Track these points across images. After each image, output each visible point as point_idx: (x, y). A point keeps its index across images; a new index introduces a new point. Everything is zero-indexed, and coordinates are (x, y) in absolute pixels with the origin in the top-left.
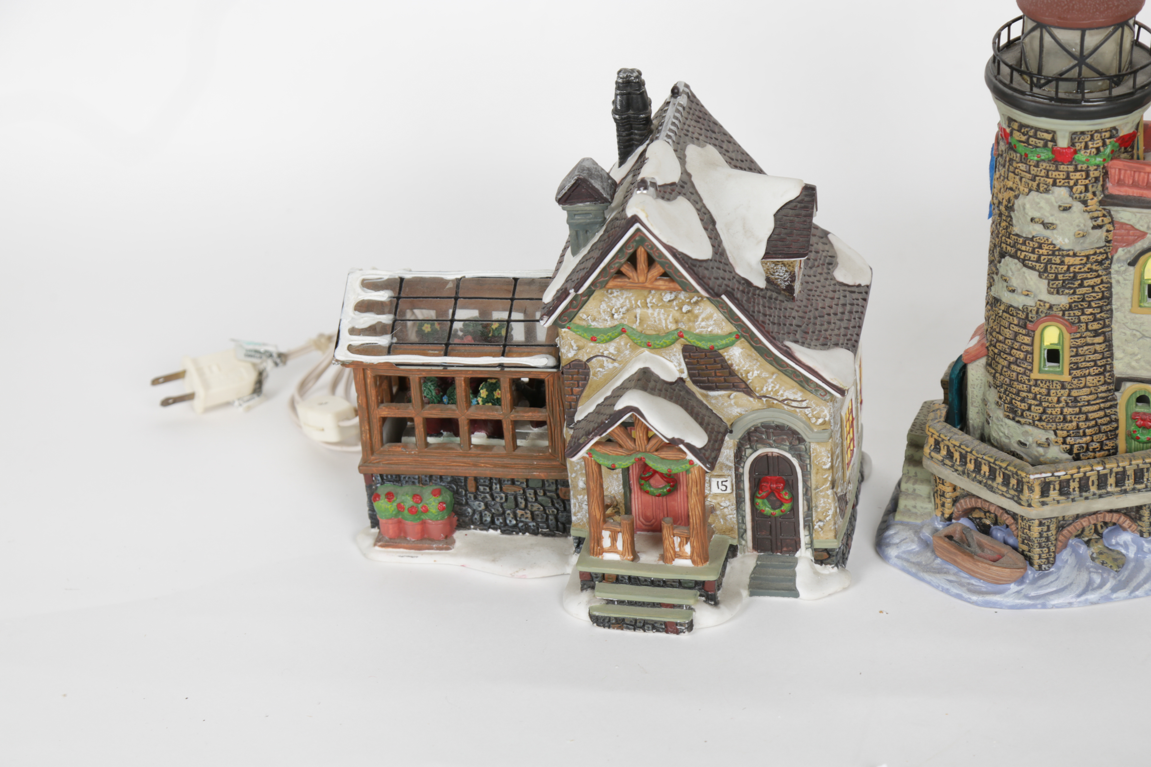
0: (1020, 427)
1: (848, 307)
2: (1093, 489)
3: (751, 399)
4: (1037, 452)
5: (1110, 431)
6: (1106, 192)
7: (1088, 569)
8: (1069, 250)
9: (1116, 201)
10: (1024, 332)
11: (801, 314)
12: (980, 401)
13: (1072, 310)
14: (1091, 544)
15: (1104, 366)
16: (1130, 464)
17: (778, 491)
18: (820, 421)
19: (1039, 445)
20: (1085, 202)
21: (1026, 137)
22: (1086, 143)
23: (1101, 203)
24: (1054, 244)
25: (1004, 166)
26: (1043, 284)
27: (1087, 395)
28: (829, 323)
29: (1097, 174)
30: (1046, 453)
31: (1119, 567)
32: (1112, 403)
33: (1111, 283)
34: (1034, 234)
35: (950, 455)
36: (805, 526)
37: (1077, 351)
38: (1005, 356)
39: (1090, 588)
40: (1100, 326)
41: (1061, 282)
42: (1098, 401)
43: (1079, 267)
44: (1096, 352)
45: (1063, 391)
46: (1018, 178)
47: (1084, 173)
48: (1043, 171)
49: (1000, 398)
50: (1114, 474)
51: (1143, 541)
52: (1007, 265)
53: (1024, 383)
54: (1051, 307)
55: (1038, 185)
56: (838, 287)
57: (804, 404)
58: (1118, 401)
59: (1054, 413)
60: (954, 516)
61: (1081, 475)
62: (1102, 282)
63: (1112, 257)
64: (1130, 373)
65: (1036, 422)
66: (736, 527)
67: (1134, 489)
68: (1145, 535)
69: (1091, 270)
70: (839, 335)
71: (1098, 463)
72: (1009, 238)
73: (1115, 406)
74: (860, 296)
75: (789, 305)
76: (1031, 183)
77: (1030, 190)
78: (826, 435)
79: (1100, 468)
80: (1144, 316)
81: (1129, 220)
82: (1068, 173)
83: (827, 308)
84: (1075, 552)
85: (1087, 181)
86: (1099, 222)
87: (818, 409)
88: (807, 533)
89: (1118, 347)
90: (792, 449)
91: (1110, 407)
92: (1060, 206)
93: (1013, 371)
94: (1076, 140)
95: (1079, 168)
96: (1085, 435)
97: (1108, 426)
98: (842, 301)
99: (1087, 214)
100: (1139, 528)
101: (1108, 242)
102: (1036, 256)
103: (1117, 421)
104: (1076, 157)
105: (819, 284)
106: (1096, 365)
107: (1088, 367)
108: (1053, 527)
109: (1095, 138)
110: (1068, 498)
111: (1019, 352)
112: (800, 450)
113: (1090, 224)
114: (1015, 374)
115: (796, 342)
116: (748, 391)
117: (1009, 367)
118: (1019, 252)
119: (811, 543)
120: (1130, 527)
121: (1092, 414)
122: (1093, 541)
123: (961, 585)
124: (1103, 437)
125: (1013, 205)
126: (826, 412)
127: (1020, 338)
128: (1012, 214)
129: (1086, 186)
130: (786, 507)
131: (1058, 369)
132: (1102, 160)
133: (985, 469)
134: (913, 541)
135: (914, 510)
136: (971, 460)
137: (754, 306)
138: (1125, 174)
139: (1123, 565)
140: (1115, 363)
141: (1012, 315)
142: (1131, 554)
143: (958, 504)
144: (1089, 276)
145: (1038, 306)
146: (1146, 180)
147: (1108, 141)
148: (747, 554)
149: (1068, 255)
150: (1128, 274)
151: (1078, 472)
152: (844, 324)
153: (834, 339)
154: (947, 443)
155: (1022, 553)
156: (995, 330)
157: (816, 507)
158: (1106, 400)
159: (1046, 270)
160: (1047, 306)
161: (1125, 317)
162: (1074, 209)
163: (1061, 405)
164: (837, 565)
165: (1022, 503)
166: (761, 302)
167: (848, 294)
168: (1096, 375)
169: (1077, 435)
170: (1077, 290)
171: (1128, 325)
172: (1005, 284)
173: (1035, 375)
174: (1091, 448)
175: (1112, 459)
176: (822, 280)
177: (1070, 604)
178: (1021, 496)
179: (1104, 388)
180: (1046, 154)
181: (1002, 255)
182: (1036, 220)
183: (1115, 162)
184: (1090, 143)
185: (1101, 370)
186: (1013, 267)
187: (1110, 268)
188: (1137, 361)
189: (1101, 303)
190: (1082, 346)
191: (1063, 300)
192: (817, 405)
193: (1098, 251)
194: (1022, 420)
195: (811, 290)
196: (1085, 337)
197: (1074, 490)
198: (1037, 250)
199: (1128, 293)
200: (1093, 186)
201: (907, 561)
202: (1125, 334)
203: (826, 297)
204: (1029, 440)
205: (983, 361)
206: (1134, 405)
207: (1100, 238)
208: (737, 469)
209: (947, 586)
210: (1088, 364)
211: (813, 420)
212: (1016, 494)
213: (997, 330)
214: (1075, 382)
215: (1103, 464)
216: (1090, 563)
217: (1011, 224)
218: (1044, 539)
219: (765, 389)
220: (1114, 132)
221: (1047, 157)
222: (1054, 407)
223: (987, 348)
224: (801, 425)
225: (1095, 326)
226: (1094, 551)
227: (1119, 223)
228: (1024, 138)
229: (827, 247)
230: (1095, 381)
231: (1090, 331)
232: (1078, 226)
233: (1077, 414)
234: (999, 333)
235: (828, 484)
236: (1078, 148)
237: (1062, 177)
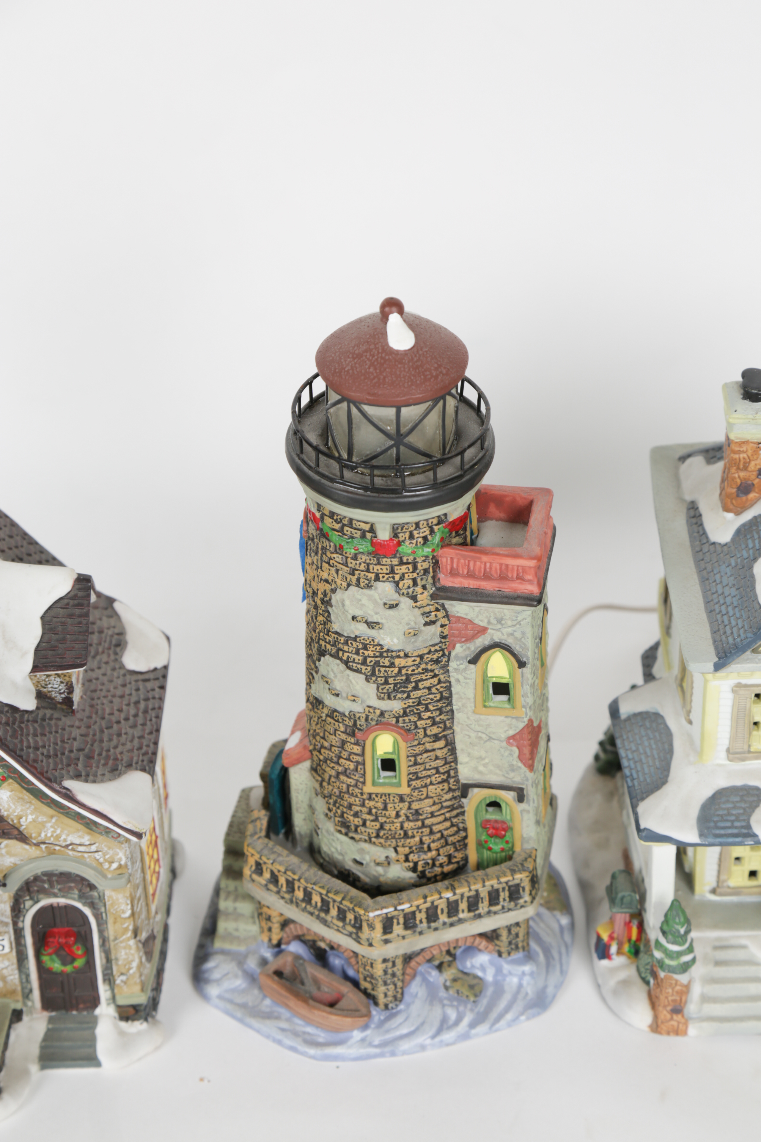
0: (355, 843)
1: (142, 705)
2: (443, 918)
3: (27, 847)
4: (376, 871)
5: (459, 841)
6: (438, 585)
7: (441, 1001)
8: (399, 651)
9: (449, 594)
10: (353, 740)
11: (83, 730)
12: (307, 807)
13: (407, 716)
14: (443, 969)
15: (448, 772)
16: (484, 886)
17: (69, 947)
18: (115, 866)
19: (378, 864)
20: (414, 598)
21: (340, 525)
22: (411, 533)
23: (433, 597)
24: (381, 645)
25: (316, 553)
26: (371, 689)
27: (430, 806)
28: (119, 735)
29: (426, 565)
30: (386, 872)
31: (476, 996)
32: (458, 811)
33: (450, 682)
34: (357, 633)
35: (274, 879)
36: (104, 980)
37: (416, 760)
38: (332, 765)
39: (445, 1026)
40: (440, 730)
41: (392, 686)
42: (442, 811)
43: (412, 668)
44: (437, 758)
45: (401, 805)
46: (333, 570)
47: (410, 566)
48: (363, 565)
49: (330, 810)
50: (465, 899)
51: (501, 961)
52: (328, 665)
53: (356, 796)
54: (382, 714)
55: (358, 580)
56: (128, 677)
57: (93, 848)
58: (466, 809)
59: (393, 828)
60: (283, 941)
61: (428, 905)
62: (440, 682)
63: (450, 654)
64: (477, 778)
65: (373, 840)
66: (19, 988)
67: (489, 912)
68: (504, 955)
69: (426, 670)
70: (132, 750)
71: (447, 888)
72: (328, 635)
73: (463, 813)
74: (157, 684)
75: (67, 721)
76: (349, 577)
77: (349, 585)
78: (123, 881)
79: (449, 895)
80: (490, 717)
81: (467, 614)
82: (392, 567)
83: (116, 713)
84: (425, 980)
85: (415, 575)
86: (432, 617)
87: (111, 852)
88: (107, 987)
89: (462, 750)
90: (82, 897)
91: (457, 815)
92: (385, 604)
93: (343, 783)
94: (399, 531)
95: (405, 560)
96: (429, 849)
97: (456, 837)
98: (134, 699)
99: (417, 609)
100: (497, 948)
101: (444, 637)
102: (361, 658)
103: (465, 829)
104: (400, 549)
105: (105, 679)
106: (438, 772)
107: (429, 776)
108: (399, 962)
109: (421, 526)
110: (415, 932)
111: (348, 763)
112: (92, 897)
113: (422, 620)
114: (345, 786)
115: (77, 776)
116: (23, 838)
117: (337, 777)
118: (341, 653)
119: (114, 998)
120: (486, 948)
121: (437, 826)
122: (445, 965)
123: (296, 1034)
124: (450, 849)
125: (330, 600)
126: (121, 855)
127: (348, 747)
128: (330, 609)
129: (414, 581)
130: (79, 963)
131: (394, 781)
132: (430, 550)
133: (316, 899)
134: (236, 976)
135: (236, 934)
136: (299, 887)
137: (22, 741)
138: (458, 562)
139: (481, 992)
140: (460, 767)
141: (338, 721)
142: (489, 977)
143: (287, 929)
144: (424, 677)
145: (367, 713)
146: (483, 570)
147: (436, 528)
148: (35, 1016)
149: (399, 657)
150: (469, 672)
151: (425, 902)
152: (137, 732)
153: (126, 758)
154: (270, 866)
155: (365, 992)
156: (318, 734)
157: (117, 959)
158: (452, 808)
159: (373, 673)
160: (378, 712)
161: (468, 718)
162: (402, 606)
163: (400, 819)
164: (146, 1020)
165: (362, 942)
166: (32, 731)
167: (141, 685)
168: (439, 783)
169: (421, 850)
170: (412, 694)
171: (473, 726)
172: (327, 686)
173: (368, 788)
174: (437, 863)
175: (463, 881)
176: (109, 672)
177: (423, 1048)
178: (360, 934)
179: (449, 796)
180: (365, 547)
181: (322, 653)
182: (359, 619)
183: (446, 550)
184: (415, 532)
185: (445, 777)
186: (335, 668)
187: (448, 665)
188: (485, 765)
189: (440, 705)
190: (421, 754)
191: (396, 706)
192: (109, 848)
193: (433, 649)
194: (357, 837)
195: (95, 691)
196: (424, 744)
197: (421, 922)
198: (361, 651)
199: (470, 693)
200: (422, 579)
201: (231, 1002)
202: (469, 737)
203: (114, 696)
204: (366, 859)
205: (307, 764)
206: (484, 812)
207: (434, 634)
208: (15, 924)
209: (279, 1036)
210: (429, 773)
211: (106, 866)
212: (354, 930)
213: (322, 734)
214: (415, 794)
215: (453, 888)
216: (442, 993)
217: (328, 620)
218: (389, 976)
219: (43, 835)
220: (443, 517)
221: (366, 550)
222: (393, 822)
223: (311, 751)
224: (92, 872)
225: (435, 730)
226: (447, 978)
227: (454, 617)
228: (337, 526)
229: (112, 621)
230: (439, 790)
231: (429, 736)
232: (408, 624)
233: (419, 828)
234: (323, 738)
235: (130, 934)
236: (401, 539)
237: (385, 571)
